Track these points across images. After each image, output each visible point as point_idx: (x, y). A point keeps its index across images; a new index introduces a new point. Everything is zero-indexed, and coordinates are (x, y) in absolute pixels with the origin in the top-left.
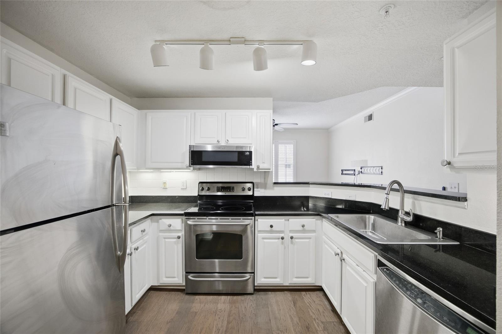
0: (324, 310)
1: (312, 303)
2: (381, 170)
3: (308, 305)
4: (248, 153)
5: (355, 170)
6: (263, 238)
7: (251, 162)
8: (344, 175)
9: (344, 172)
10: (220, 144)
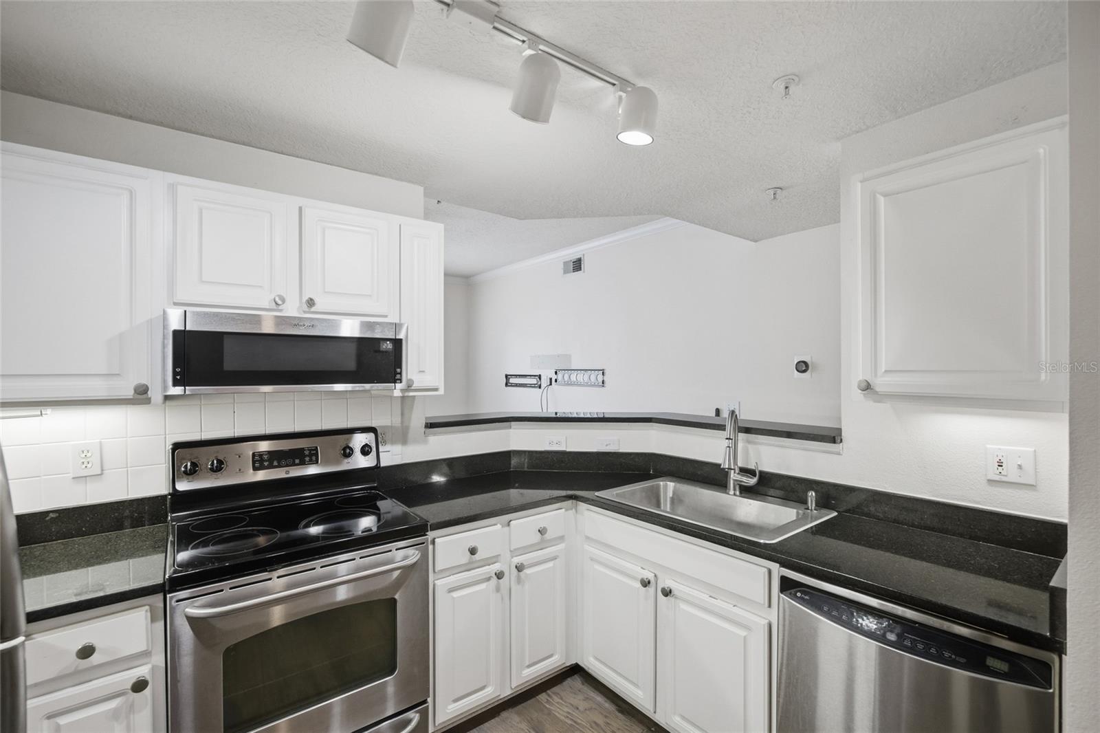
0: (606, 717)
1: (574, 713)
2: (600, 378)
3: (570, 722)
4: (389, 346)
5: (540, 375)
6: (451, 590)
7: (398, 370)
8: (511, 386)
9: (512, 380)
10: (281, 311)
